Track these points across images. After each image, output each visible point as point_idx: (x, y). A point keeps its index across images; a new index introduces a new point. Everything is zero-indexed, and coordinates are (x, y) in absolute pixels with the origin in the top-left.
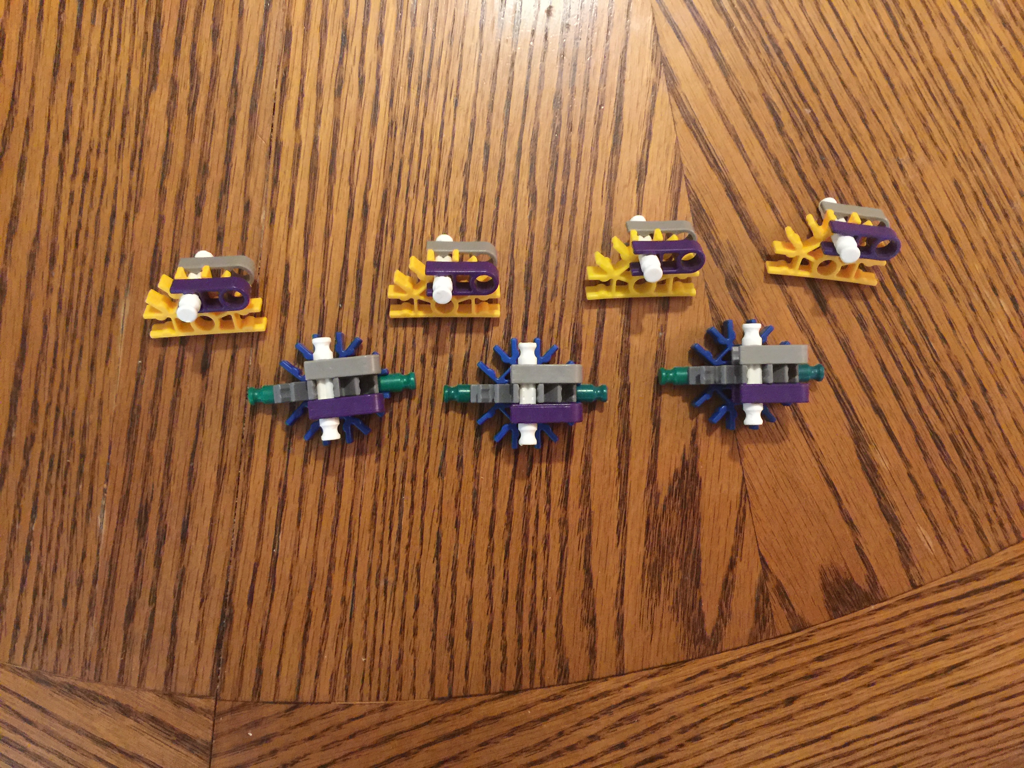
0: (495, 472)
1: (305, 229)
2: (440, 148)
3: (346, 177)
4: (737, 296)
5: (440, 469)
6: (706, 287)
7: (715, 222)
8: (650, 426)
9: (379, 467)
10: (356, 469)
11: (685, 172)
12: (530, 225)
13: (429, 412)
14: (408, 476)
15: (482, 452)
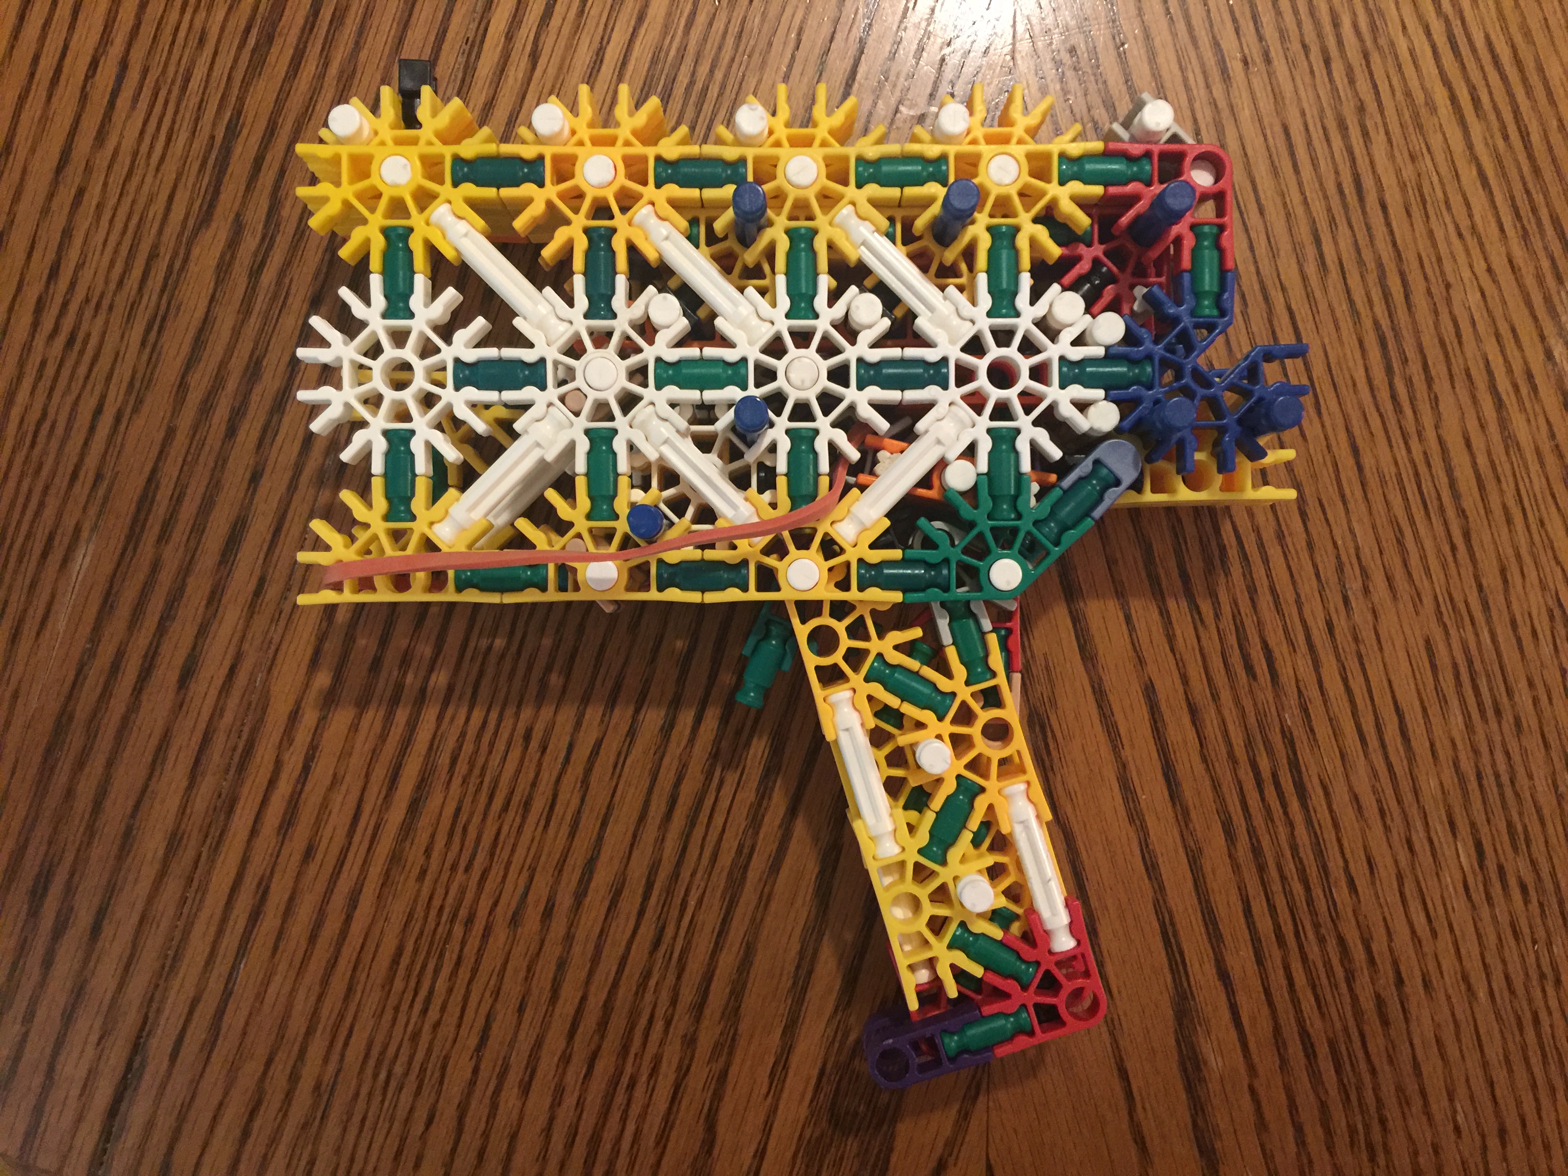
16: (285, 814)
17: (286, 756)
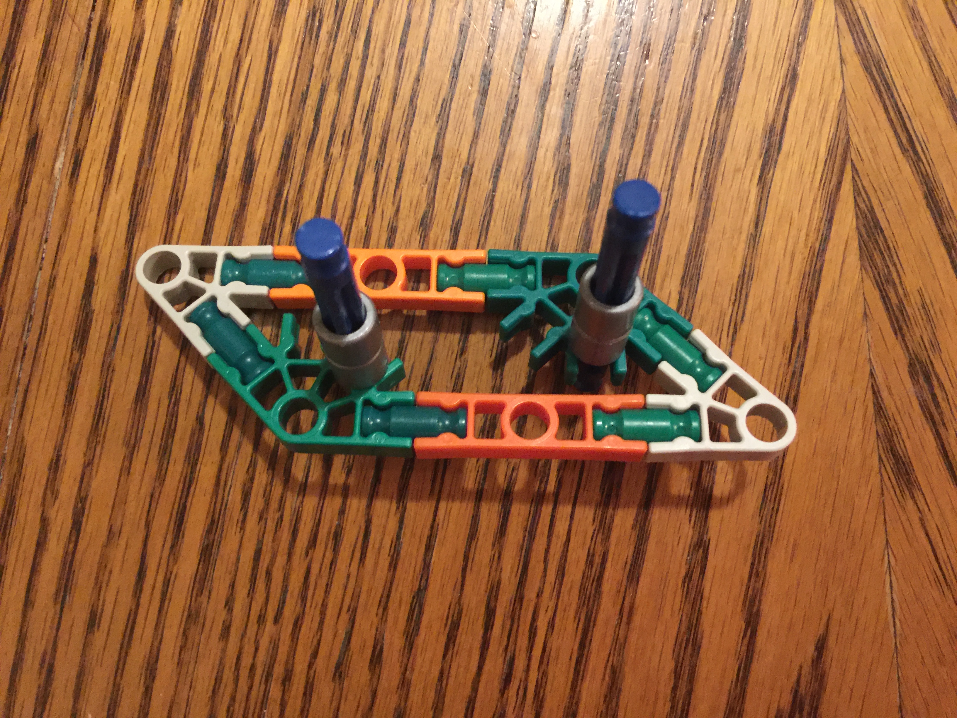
0: (440, 680)
1: (134, 193)
2: (399, 67)
3: (219, 103)
4: (928, 397)
5: (338, 666)
6: (872, 374)
7: (901, 253)
8: (739, 623)
9: (224, 651)
10: (182, 648)
11: (853, 155)
12: (551, 226)
13: (329, 555)
14: (279, 670)
15: (420, 641)
16: (60, 579)
17: (52, 513)
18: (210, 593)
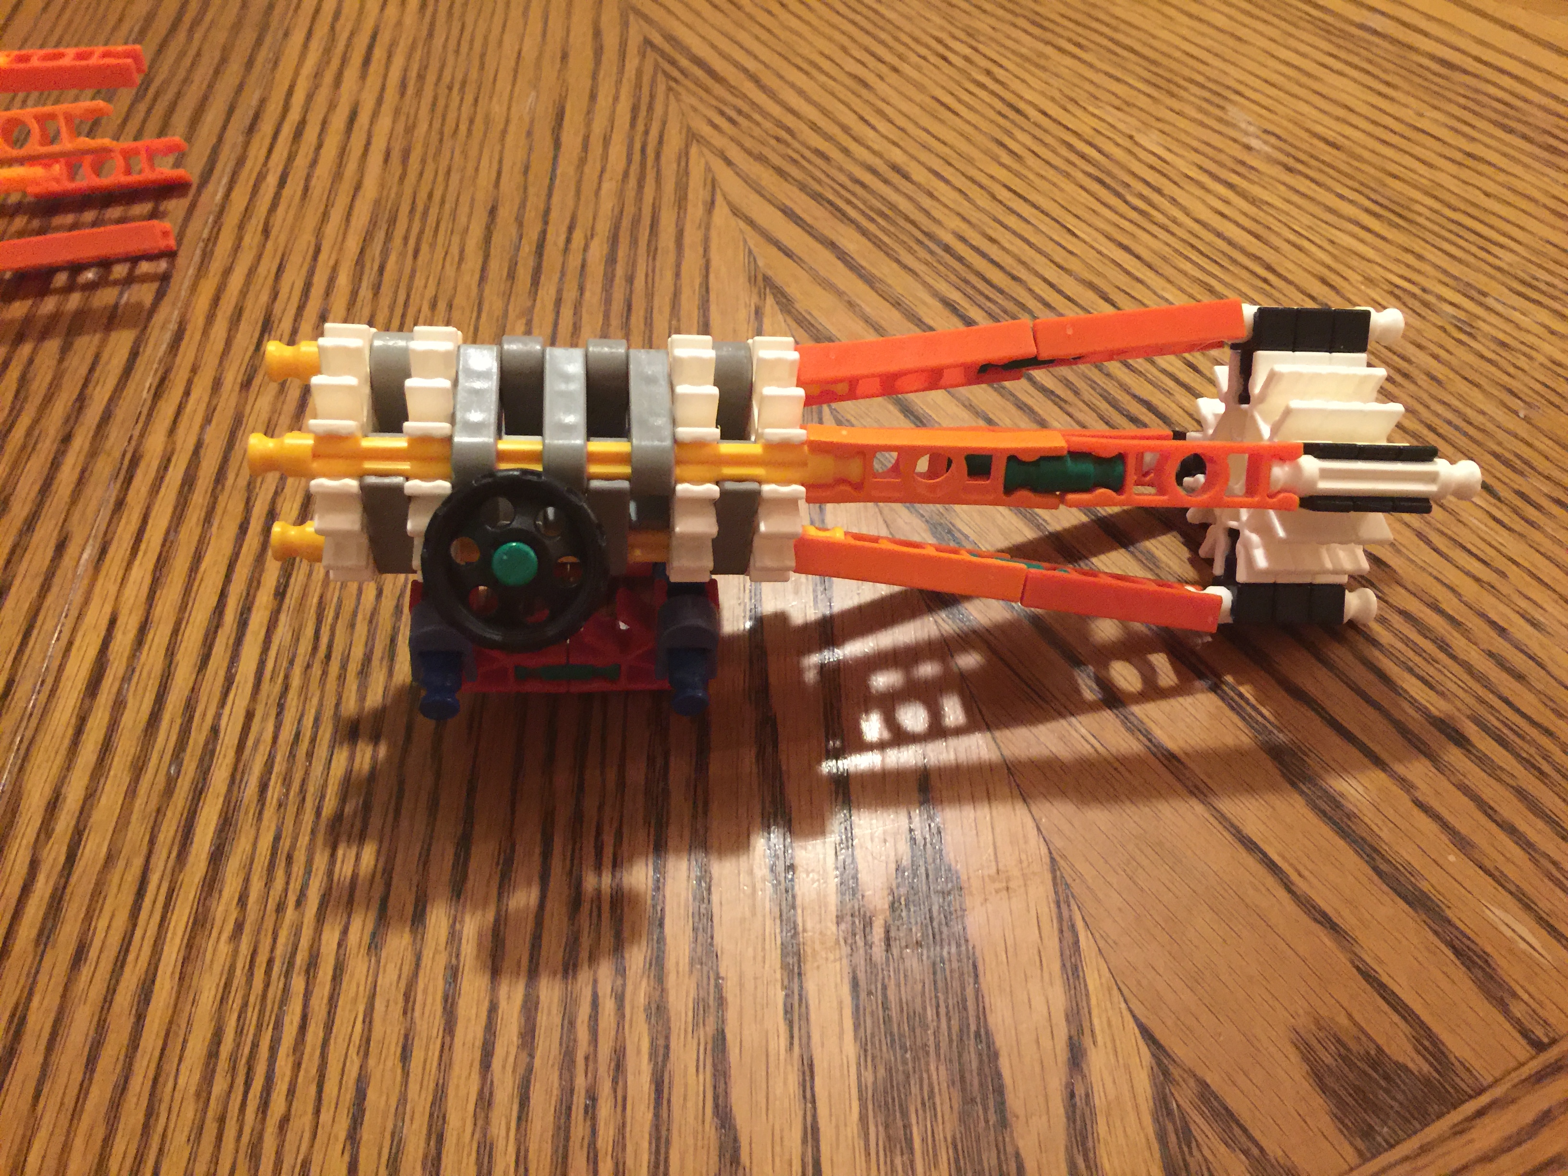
0: (497, 926)
5: (374, 936)
10: (186, 960)
14: (301, 959)
18: (220, 891)
